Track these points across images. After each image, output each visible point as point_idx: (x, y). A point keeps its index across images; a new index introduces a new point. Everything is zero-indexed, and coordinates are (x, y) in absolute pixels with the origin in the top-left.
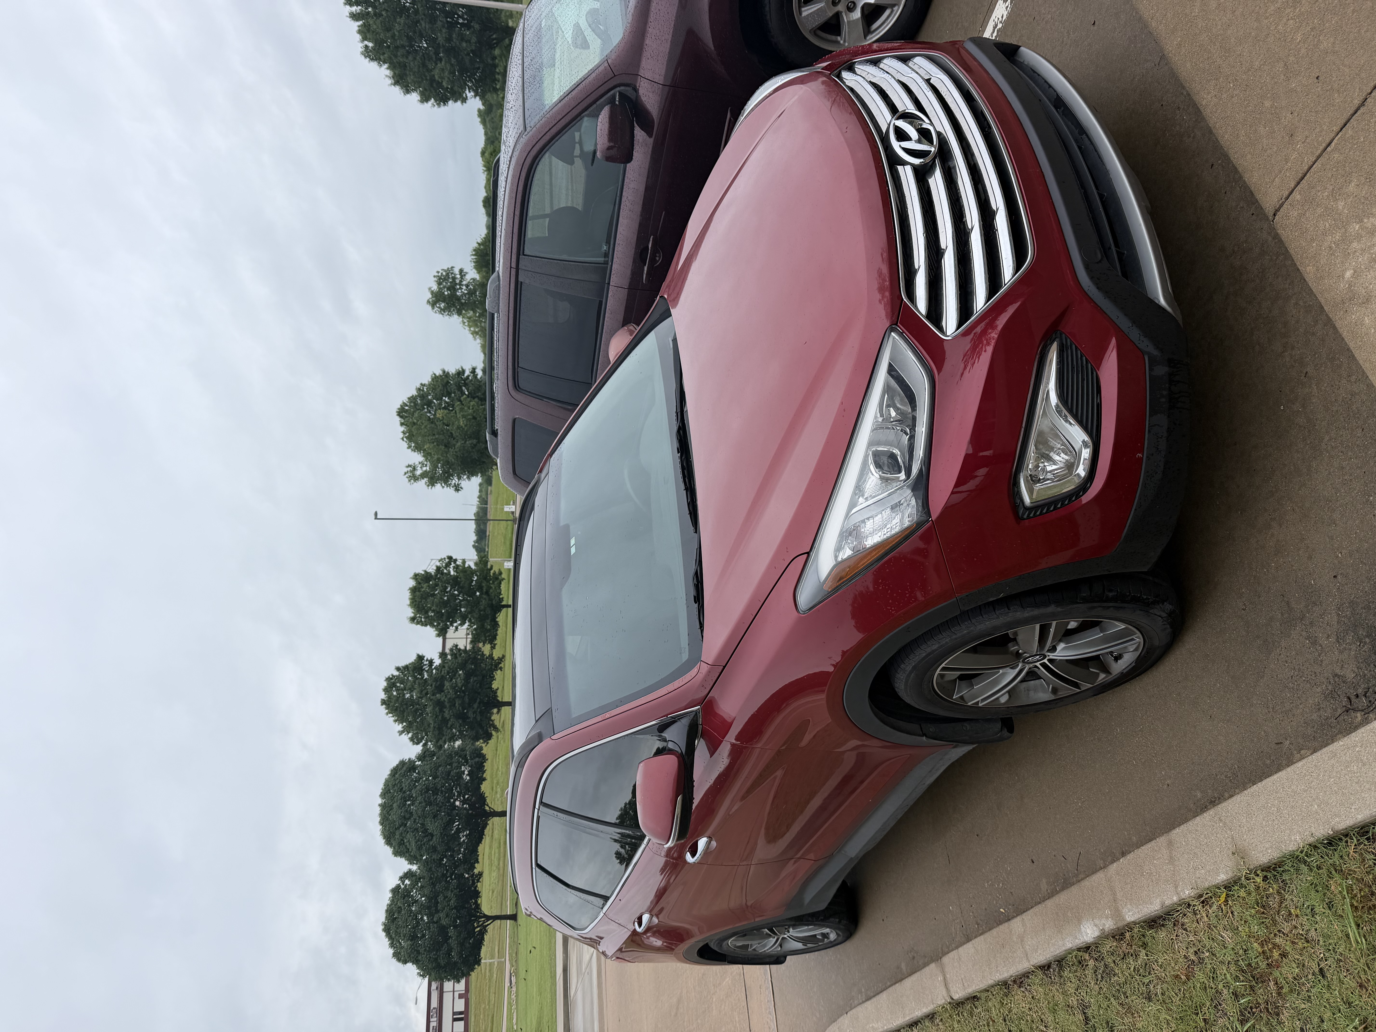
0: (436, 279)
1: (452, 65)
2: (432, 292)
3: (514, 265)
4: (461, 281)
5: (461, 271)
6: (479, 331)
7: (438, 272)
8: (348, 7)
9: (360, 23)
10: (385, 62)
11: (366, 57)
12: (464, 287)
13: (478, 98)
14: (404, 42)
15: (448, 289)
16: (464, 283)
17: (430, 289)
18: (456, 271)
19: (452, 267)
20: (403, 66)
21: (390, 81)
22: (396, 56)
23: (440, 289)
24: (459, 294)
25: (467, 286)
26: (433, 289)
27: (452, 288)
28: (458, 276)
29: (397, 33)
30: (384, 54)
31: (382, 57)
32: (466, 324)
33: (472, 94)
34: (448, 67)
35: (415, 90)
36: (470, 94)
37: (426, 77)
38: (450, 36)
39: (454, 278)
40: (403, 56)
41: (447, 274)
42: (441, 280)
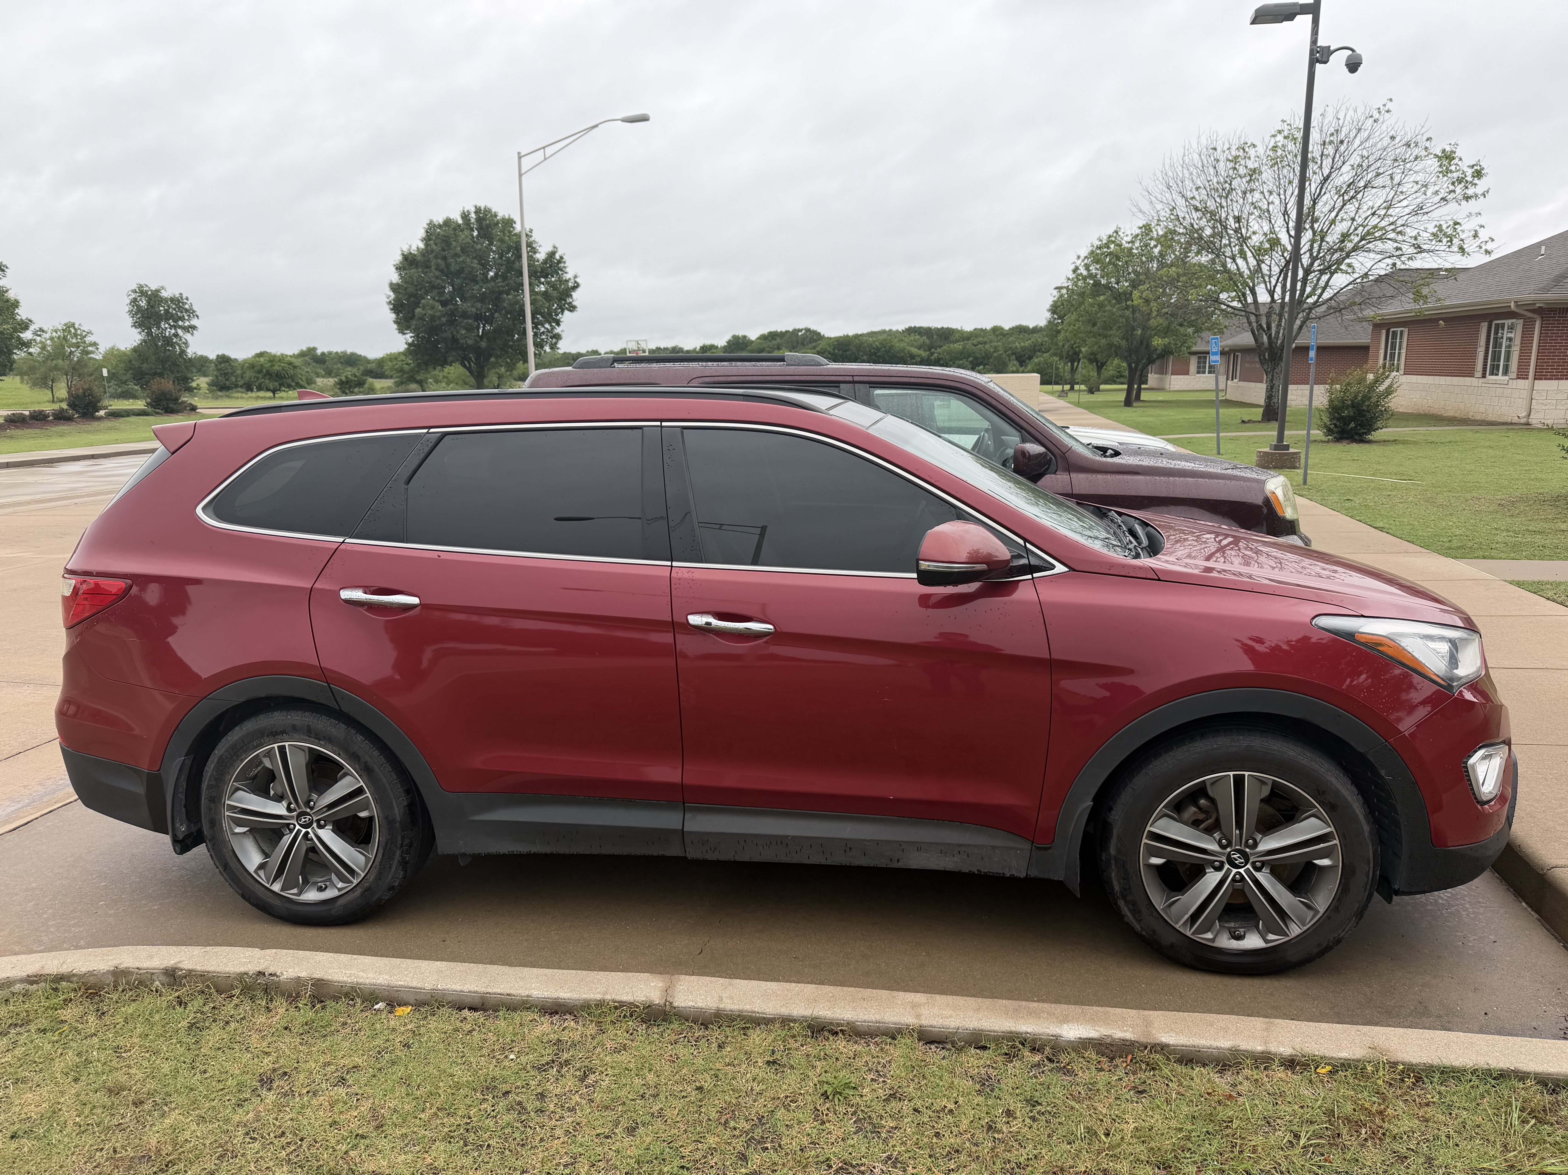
0: (177, 296)
1: (439, 318)
2: (158, 291)
3: (856, 379)
4: (180, 327)
5: (194, 328)
6: (48, 351)
7: (187, 299)
8: (473, 209)
9: (460, 221)
10: (427, 245)
11: (428, 224)
12: (173, 331)
13: (406, 346)
14: (454, 267)
15: (167, 311)
16: (179, 331)
17: (163, 288)
18: (194, 322)
19: (197, 316)
20: (426, 265)
21: (406, 249)
22: (436, 257)
23: (166, 300)
24: (163, 325)
25: (176, 335)
26: (163, 291)
27: (168, 316)
28: (187, 324)
29: (461, 259)
30: (436, 244)
31: (432, 242)
32: (54, 334)
33: (410, 340)
34: (438, 314)
35: (402, 278)
36: (409, 337)
37: (420, 290)
38: (468, 317)
39: (182, 319)
40: (438, 265)
41: (187, 311)
42: (178, 302)
